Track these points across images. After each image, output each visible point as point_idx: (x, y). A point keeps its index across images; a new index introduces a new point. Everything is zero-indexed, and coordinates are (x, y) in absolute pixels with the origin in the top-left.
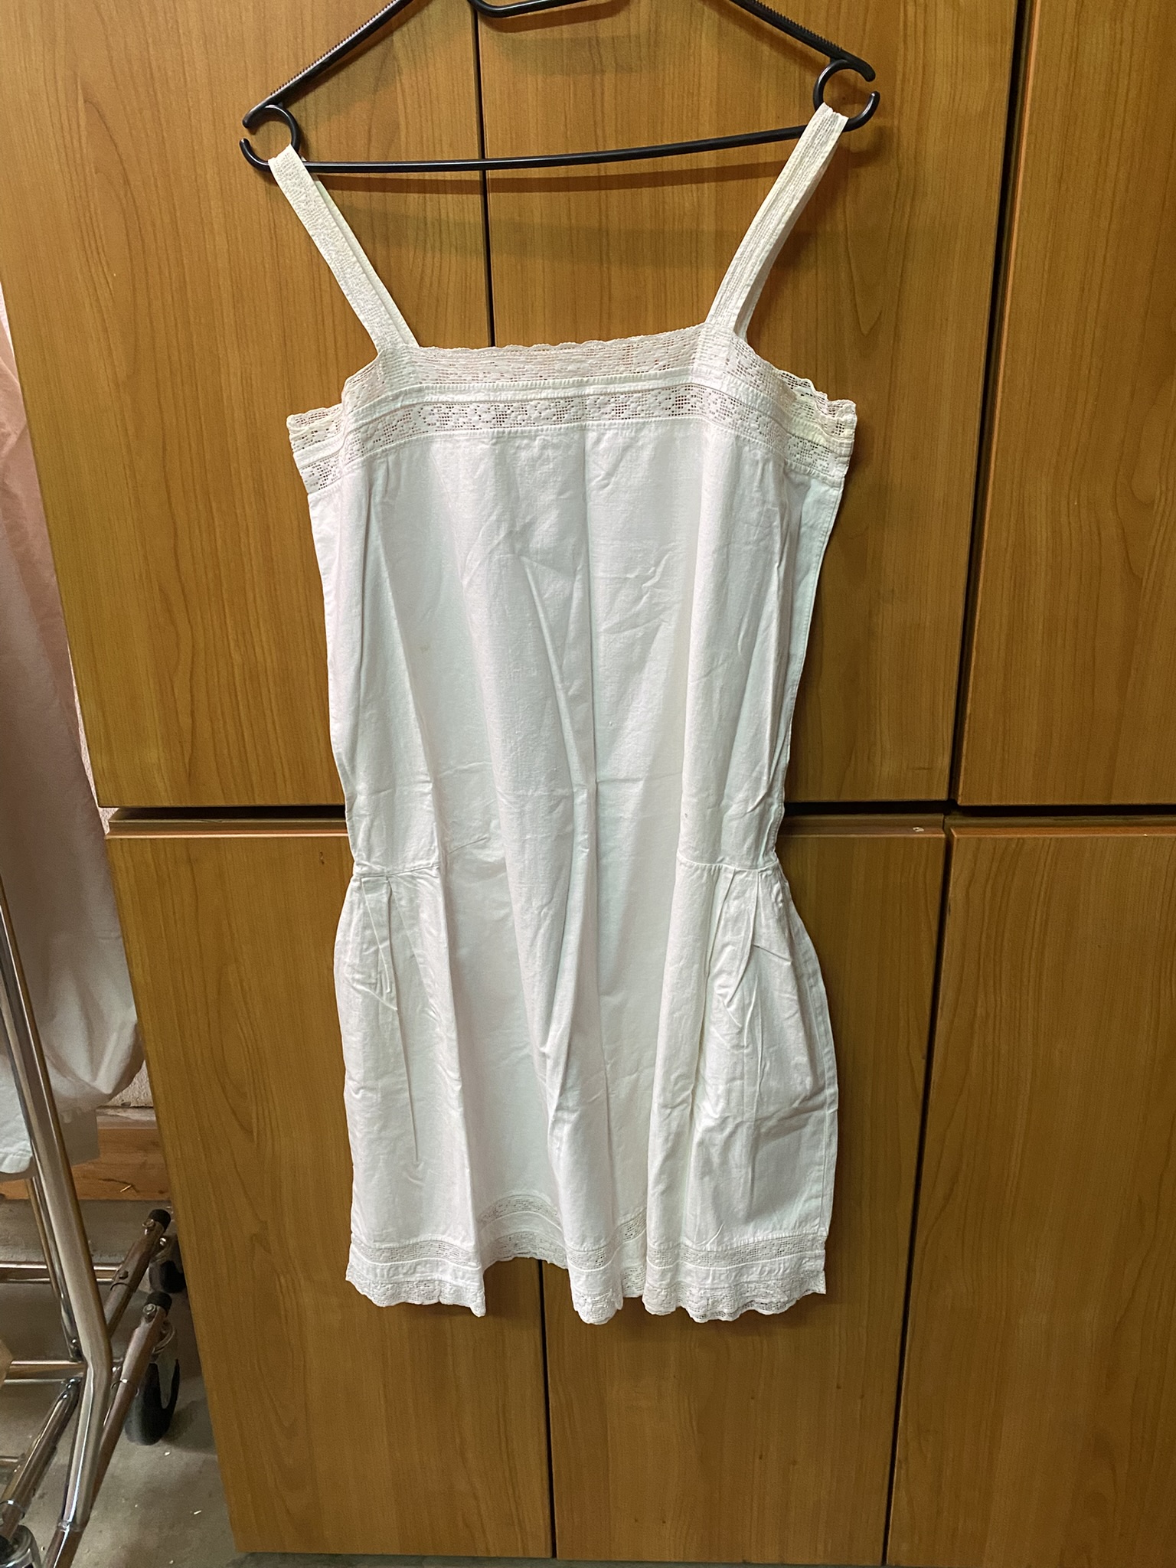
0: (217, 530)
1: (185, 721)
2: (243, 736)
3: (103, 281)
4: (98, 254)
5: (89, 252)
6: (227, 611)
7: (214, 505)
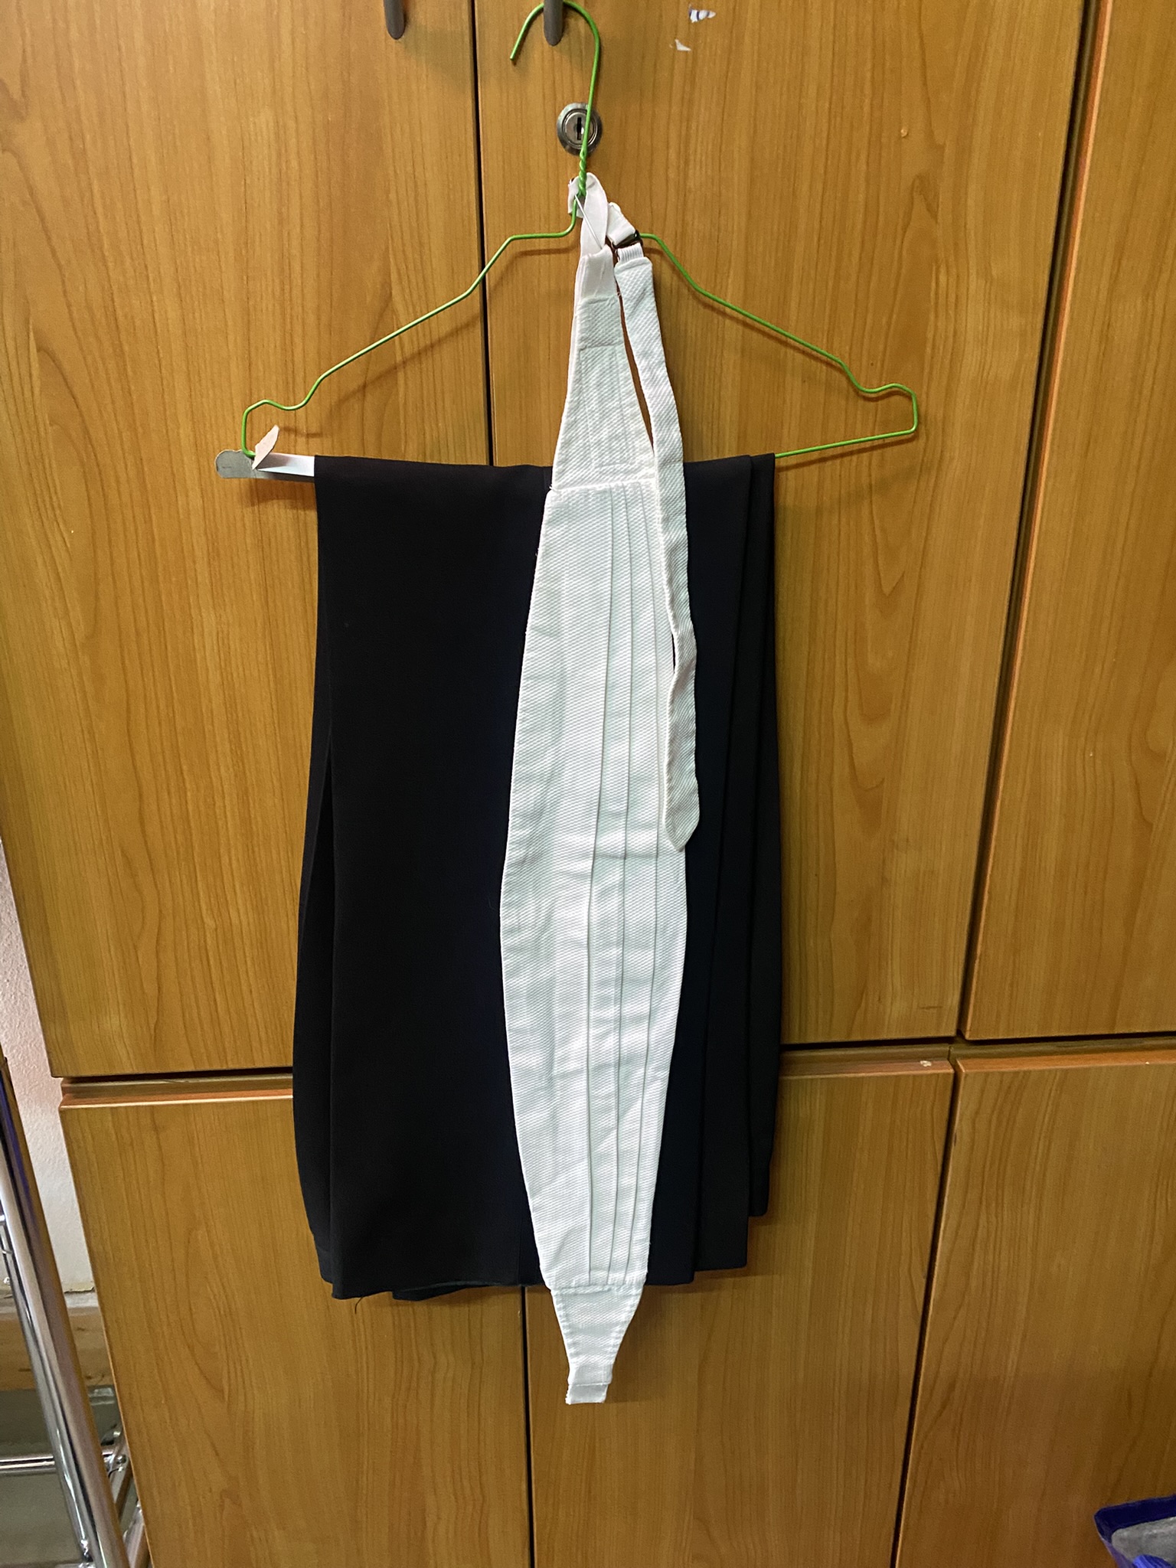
0: (189, 794)
1: (151, 989)
2: (215, 1000)
3: (59, 538)
4: (53, 509)
5: (43, 510)
6: (198, 875)
7: (185, 767)
